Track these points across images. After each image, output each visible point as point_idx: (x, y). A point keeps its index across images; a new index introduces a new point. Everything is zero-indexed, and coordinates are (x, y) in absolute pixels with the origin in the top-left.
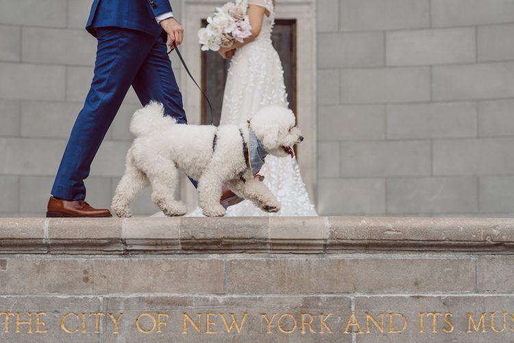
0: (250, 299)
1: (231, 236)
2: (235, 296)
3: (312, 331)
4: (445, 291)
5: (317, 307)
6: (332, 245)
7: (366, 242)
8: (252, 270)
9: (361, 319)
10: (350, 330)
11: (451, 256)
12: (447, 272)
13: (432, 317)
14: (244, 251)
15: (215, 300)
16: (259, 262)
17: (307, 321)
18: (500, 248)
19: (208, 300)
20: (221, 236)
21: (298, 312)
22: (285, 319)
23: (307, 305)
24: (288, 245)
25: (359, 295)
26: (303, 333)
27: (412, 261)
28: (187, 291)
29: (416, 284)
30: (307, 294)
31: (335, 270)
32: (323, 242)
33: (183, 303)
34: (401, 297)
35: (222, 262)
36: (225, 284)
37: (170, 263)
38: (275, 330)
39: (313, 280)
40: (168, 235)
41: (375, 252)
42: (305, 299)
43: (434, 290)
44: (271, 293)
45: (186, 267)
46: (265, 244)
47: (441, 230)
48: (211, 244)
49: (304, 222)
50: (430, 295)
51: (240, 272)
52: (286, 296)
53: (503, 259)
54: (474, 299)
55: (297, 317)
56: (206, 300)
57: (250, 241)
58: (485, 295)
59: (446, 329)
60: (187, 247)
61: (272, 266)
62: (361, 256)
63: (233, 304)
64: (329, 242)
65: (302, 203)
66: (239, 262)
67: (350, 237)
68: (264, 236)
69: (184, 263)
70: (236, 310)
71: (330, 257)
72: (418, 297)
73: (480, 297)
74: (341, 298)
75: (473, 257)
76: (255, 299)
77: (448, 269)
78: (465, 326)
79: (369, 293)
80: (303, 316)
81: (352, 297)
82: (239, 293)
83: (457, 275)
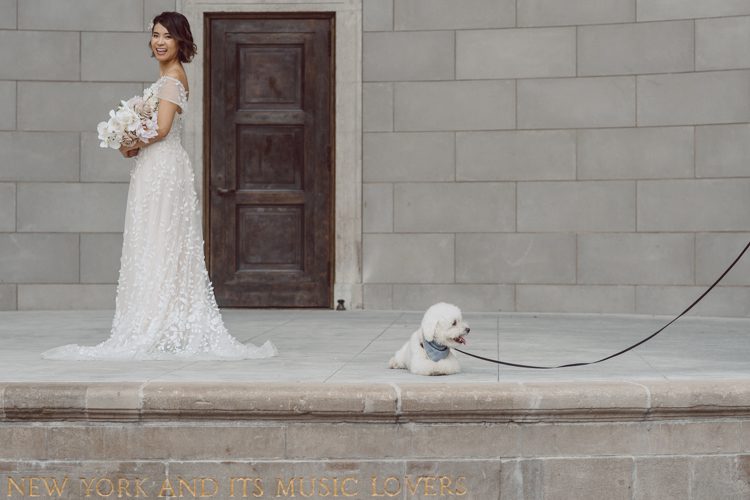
0: (70, 464)
1: (51, 406)
2: (56, 461)
3: (128, 494)
4: (256, 457)
5: (133, 472)
6: (145, 414)
7: (178, 411)
8: (72, 437)
9: (174, 483)
10: (164, 494)
11: (262, 424)
12: (258, 439)
13: (242, 482)
14: (64, 419)
15: (37, 465)
16: (78, 430)
17: (124, 485)
18: (309, 417)
19: (31, 466)
20: (41, 405)
21: (115, 477)
22: (103, 483)
23: (123, 470)
24: (105, 414)
25: (172, 461)
26: (120, 496)
27: (224, 429)
28: (11, 456)
29: (228, 450)
30: (124, 459)
31: (150, 437)
32: (137, 412)
33: (9, 467)
34: (213, 464)
35: (44, 429)
36: (47, 449)
38: (93, 493)
39: (129, 447)
41: (188, 420)
42: (121, 464)
43: (244, 456)
44: (90, 458)
45: (11, 434)
46: (83, 413)
47: (249, 400)
48: (34, 413)
49: (119, 394)
50: (241, 461)
51: (61, 439)
52: (104, 462)
53: (313, 427)
54: (283, 465)
55: (115, 481)
56: (29, 465)
57: (69, 411)
58: (294, 461)
59: (256, 493)
60: (10, 415)
61: (91, 433)
62: (175, 424)
63: (54, 469)
64: (142, 412)
66: (60, 430)
67: (162, 407)
68: (81, 406)
69: (9, 430)
70: (58, 475)
71: (146, 425)
72: (229, 463)
73: (290, 464)
74: (155, 464)
75: (283, 425)
76: (75, 465)
77: (257, 437)
78: (274, 490)
79: (182, 459)
80: (120, 481)
81: (166, 463)
82: (60, 459)
83: (267, 442)
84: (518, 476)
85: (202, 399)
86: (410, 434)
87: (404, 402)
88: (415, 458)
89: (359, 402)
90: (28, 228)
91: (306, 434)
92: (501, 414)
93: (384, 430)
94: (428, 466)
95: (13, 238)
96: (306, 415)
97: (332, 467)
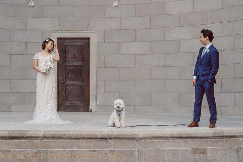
1: (20, 136)
2: (21, 150)
3: (39, 158)
4: (71, 148)
5: (40, 152)
7: (52, 137)
8: (25, 143)
9: (50, 155)
10: (48, 158)
11: (72, 140)
12: (71, 144)
13: (67, 155)
14: (23, 139)
15: (16, 150)
17: (38, 155)
20: (17, 135)
21: (36, 153)
22: (33, 155)
23: (38, 152)
25: (50, 149)
26: (37, 158)
27: (63, 141)
28: (10, 148)
29: (64, 147)
30: (38, 149)
31: (45, 144)
32: (41, 137)
33: (9, 151)
34: (60, 150)
35: (18, 141)
36: (19, 147)
37: (6, 142)
38: (30, 157)
39: (39, 146)
40: (5, 135)
41: (54, 139)
43: (68, 148)
44: (29, 149)
45: (10, 142)
47: (69, 134)
48: (15, 137)
49: (37, 133)
50: (67, 150)
51: (22, 144)
52: (33, 150)
53: (85, 141)
55: (36, 155)
56: (14, 150)
57: (24, 137)
58: (81, 150)
59: (71, 158)
60: (10, 138)
61: (30, 142)
62: (51, 140)
64: (43, 137)
66: (22, 142)
67: (48, 136)
68: (27, 136)
70: (21, 153)
71: (43, 141)
72: (64, 150)
73: (79, 150)
74: (46, 150)
75: (78, 141)
76: (26, 150)
78: (76, 157)
79: (53, 149)
81: (48, 150)
83: (74, 145)
84: (136, 153)
85: (58, 134)
86: (109, 143)
87: (108, 135)
88: (111, 149)
89: (97, 135)
90: (13, 91)
91: (83, 143)
92: (132, 138)
93: (103, 142)
94: (114, 151)
95: (9, 94)
96: (84, 138)
97: (90, 151)
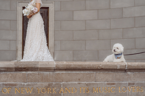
1: (29, 67)
2: (29, 83)
3: (50, 92)
4: (87, 81)
5: (52, 86)
6: (56, 69)
7: (66, 68)
8: (34, 76)
9: (64, 89)
10: (61, 92)
11: (89, 72)
12: (88, 76)
13: (83, 89)
14: (32, 71)
15: (24, 84)
16: (36, 74)
17: (49, 90)
18: (102, 70)
19: (22, 84)
20: (26, 67)
21: (47, 87)
22: (43, 89)
24: (44, 69)
25: (63, 83)
26: (48, 93)
27: (78, 73)
28: (16, 82)
29: (79, 80)
30: (49, 82)
31: (57, 76)
32: (54, 68)
33: (15, 85)
34: (75, 83)
35: (26, 74)
36: (27, 80)
37: (11, 74)
38: (40, 92)
39: (51, 79)
40: (11, 66)
41: (68, 71)
42: (49, 84)
43: (84, 81)
44: (39, 82)
45: (16, 75)
46: (38, 69)
47: (86, 65)
48: (23, 69)
49: (48, 63)
50: (83, 83)
51: (31, 76)
52: (43, 83)
53: (103, 73)
54: (95, 84)
55: (47, 89)
56: (21, 84)
57: (34, 68)
58: (98, 83)
59: (87, 92)
60: (16, 70)
61: (40, 75)
62: (64, 72)
63: (29, 85)
64: (55, 68)
65: (50, 57)
66: (31, 74)
67: (61, 67)
68: (38, 67)
70: (30, 87)
71: (56, 72)
72: (80, 83)
74: (59, 84)
75: (95, 73)
76: (35, 84)
78: (92, 91)
79: (66, 82)
80: (48, 89)
81: (62, 83)
82: (31, 82)
83: (90, 77)
86: (128, 75)
87: (128, 66)
88: (130, 82)
89: (116, 66)
91: (101, 75)
93: (122, 74)
94: (133, 84)
97: (108, 84)
